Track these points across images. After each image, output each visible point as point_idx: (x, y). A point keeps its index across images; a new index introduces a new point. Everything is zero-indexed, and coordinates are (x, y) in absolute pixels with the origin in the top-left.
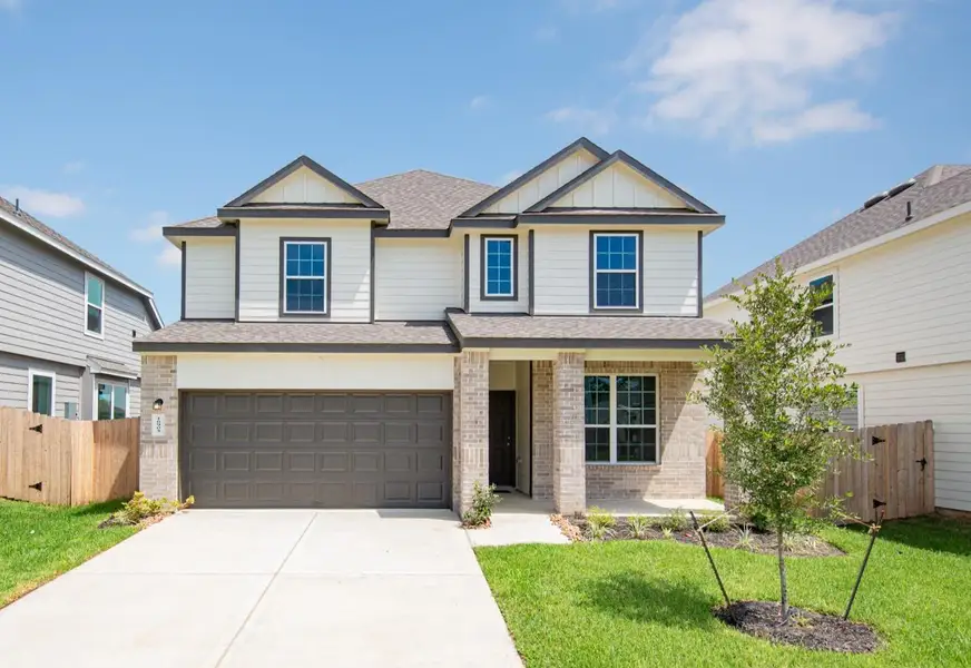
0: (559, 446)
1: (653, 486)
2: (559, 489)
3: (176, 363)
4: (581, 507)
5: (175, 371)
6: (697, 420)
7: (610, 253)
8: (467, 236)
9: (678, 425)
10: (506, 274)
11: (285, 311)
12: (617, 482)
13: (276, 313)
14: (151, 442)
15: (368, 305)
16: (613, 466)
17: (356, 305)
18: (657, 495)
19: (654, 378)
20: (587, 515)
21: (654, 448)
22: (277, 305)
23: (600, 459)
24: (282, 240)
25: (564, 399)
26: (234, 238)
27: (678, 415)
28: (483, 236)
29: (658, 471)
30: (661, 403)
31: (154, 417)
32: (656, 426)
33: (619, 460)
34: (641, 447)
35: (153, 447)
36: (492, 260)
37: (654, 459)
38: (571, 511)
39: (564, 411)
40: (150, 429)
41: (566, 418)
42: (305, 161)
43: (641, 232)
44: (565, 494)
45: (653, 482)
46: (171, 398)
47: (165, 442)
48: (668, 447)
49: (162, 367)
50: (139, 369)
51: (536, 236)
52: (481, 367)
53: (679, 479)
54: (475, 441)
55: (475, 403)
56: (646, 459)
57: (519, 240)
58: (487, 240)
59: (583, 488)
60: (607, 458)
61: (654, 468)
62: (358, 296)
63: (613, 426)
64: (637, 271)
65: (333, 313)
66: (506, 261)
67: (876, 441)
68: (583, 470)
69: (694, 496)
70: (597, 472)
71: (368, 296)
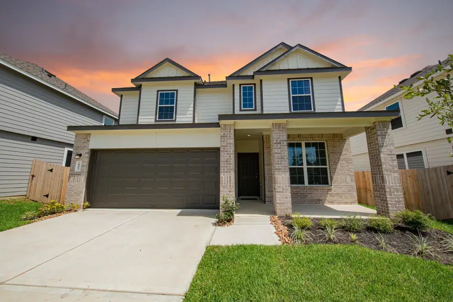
0: (274, 174)
1: (329, 198)
2: (276, 200)
3: (90, 137)
4: (289, 211)
5: (89, 141)
6: (349, 163)
7: (297, 88)
8: (234, 85)
9: (339, 166)
10: (251, 100)
11: (157, 119)
12: (309, 195)
13: (154, 120)
14: (74, 174)
15: (192, 116)
16: (307, 187)
17: (187, 116)
18: (332, 202)
19: (324, 143)
20: (293, 216)
21: (327, 178)
22: (154, 117)
23: (299, 183)
24: (158, 91)
25: (275, 148)
26: (139, 92)
27: (338, 161)
28: (240, 85)
29: (331, 190)
30: (328, 155)
31: (77, 162)
32: (327, 167)
33: (309, 183)
34: (321, 177)
35: (74, 177)
36: (245, 94)
37: (327, 183)
38: (283, 214)
39: (276, 155)
40: (74, 168)
41: (277, 158)
42: (167, 60)
43: (311, 78)
44: (280, 203)
45: (328, 196)
46: (86, 153)
47: (80, 175)
48: (335, 177)
49: (84, 139)
50: (74, 140)
51: (263, 83)
52: (230, 132)
53: (342, 194)
54: (227, 172)
55: (227, 151)
56: (323, 183)
57: (257, 85)
58: (242, 86)
59: (290, 199)
60: (303, 183)
61: (328, 188)
62: (188, 112)
63: (305, 167)
64: (311, 95)
65: (177, 120)
66: (251, 94)
67: (449, 173)
68: (289, 188)
69: (351, 203)
70: (299, 190)
71: (192, 112)
